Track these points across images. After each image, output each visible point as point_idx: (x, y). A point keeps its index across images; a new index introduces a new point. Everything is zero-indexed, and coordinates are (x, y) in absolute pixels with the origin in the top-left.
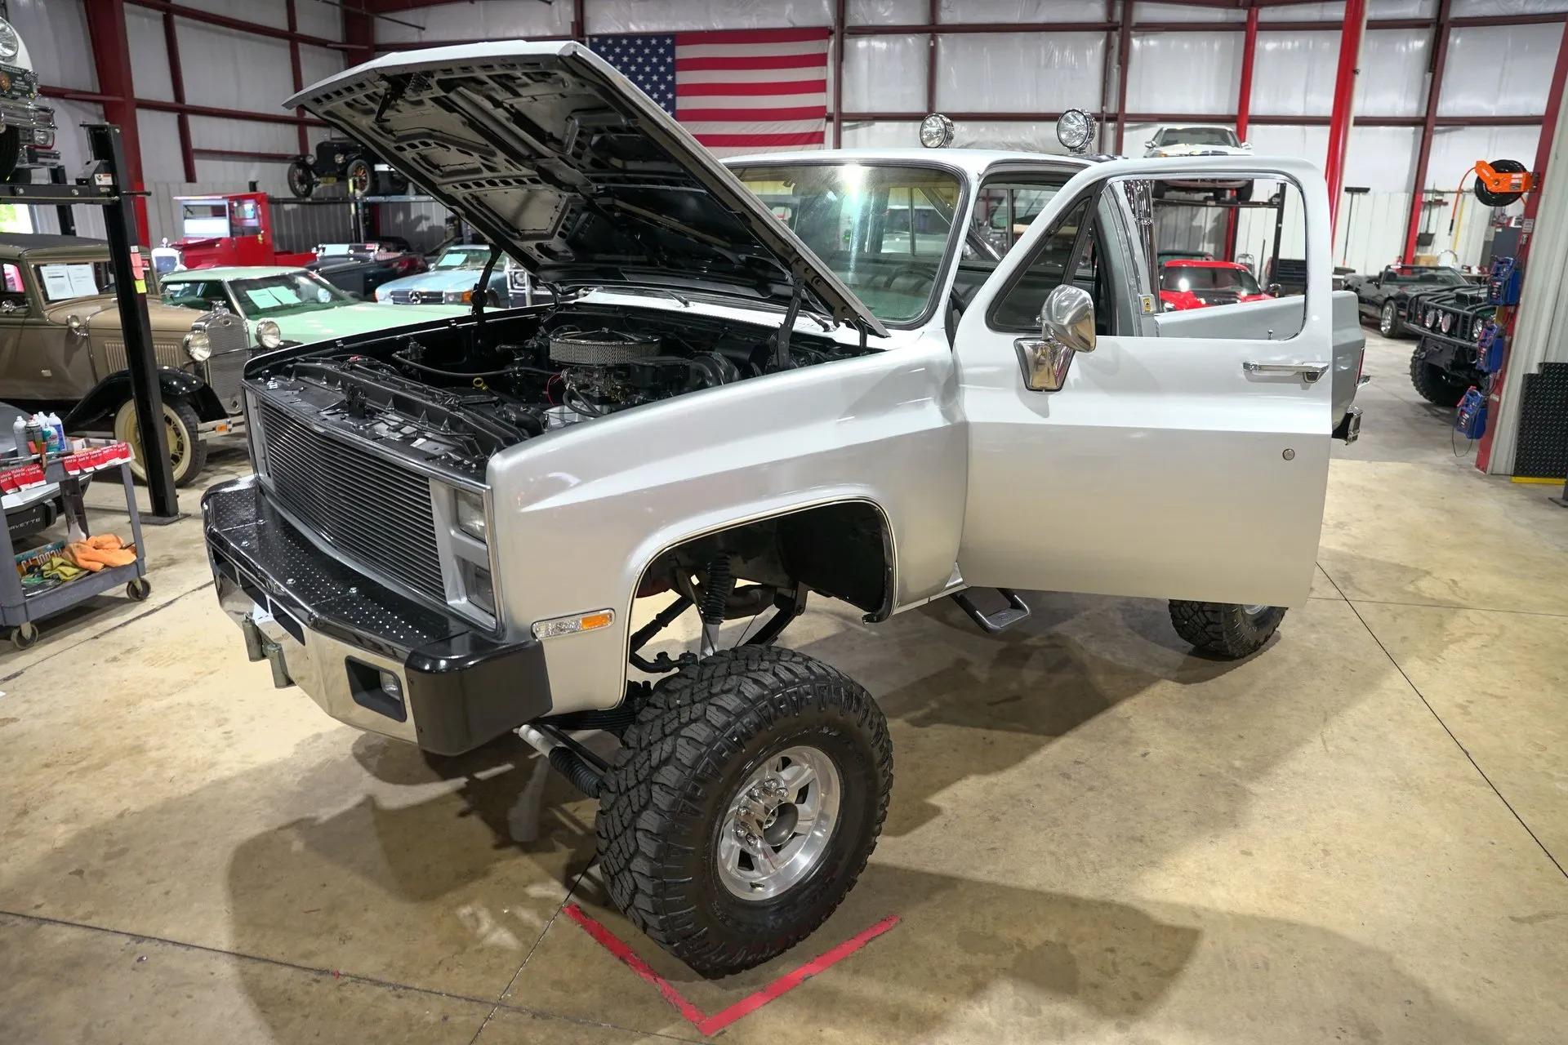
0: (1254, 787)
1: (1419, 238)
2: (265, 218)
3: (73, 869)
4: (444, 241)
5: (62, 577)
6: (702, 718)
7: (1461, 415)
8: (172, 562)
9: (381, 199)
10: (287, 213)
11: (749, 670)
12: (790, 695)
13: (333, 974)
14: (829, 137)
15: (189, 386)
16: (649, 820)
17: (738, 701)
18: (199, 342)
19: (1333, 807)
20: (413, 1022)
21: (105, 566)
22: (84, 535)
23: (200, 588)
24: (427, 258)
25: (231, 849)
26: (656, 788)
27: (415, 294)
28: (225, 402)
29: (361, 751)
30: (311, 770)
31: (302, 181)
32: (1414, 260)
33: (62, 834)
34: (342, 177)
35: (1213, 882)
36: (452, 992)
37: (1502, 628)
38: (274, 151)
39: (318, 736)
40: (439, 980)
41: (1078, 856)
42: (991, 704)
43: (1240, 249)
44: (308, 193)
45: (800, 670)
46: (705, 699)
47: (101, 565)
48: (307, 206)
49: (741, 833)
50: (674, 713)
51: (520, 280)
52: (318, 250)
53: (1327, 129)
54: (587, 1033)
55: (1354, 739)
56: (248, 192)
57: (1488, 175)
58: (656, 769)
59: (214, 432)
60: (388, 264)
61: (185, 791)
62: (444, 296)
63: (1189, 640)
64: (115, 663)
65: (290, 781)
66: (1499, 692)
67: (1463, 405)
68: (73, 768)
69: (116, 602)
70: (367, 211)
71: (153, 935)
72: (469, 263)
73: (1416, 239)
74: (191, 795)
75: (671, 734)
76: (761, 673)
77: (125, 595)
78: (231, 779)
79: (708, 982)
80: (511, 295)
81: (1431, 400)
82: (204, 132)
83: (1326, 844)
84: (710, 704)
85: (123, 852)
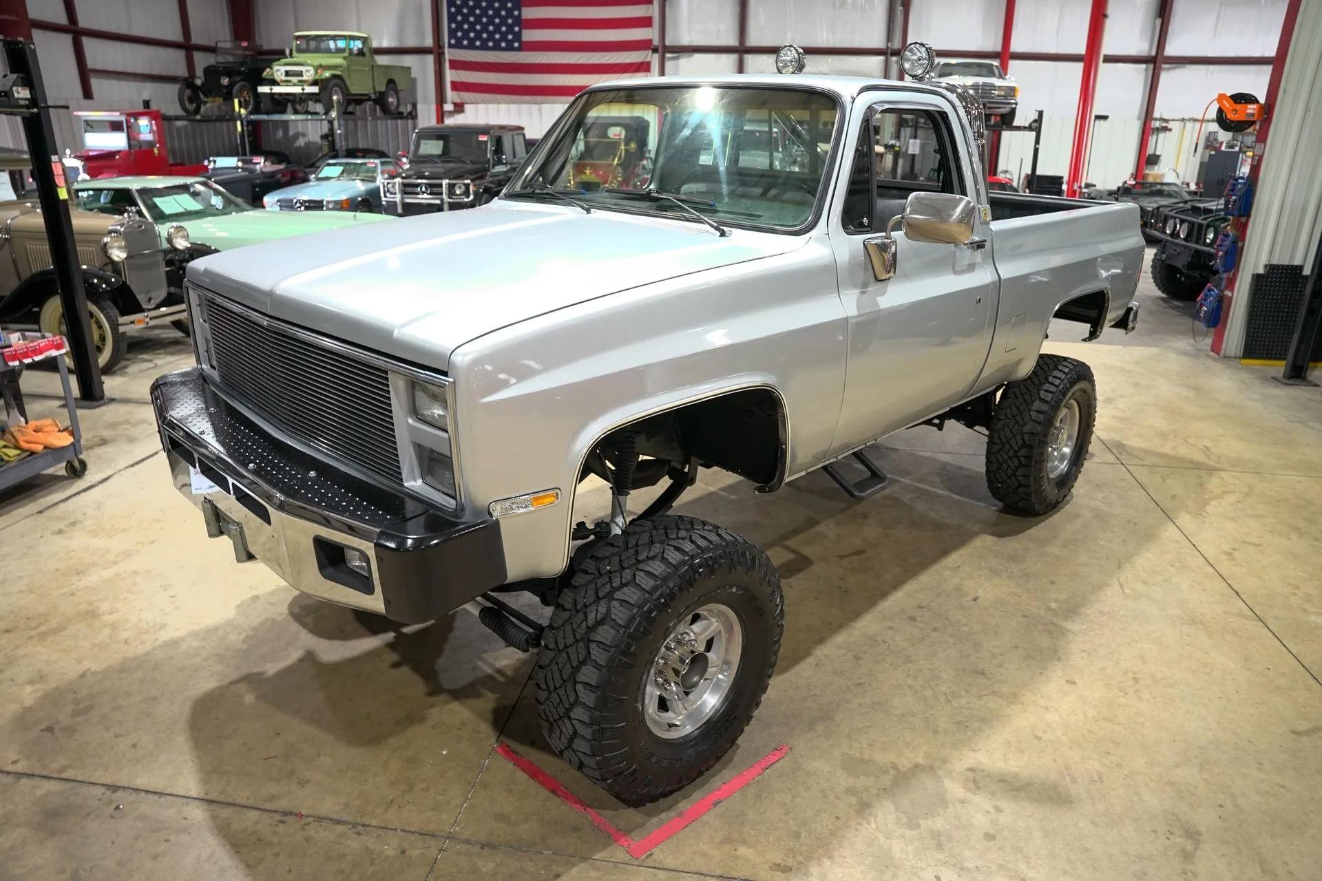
0: (1068, 625)
1: (1148, 159)
2: (160, 133)
3: (43, 727)
4: (320, 155)
5: (6, 458)
6: (633, 582)
7: (1200, 307)
8: (104, 442)
9: (265, 117)
10: (178, 129)
11: (669, 539)
12: (706, 559)
13: (296, 815)
14: (655, 67)
15: (108, 283)
16: (588, 674)
17: (664, 567)
18: (116, 244)
19: (1136, 642)
20: (375, 856)
21: (45, 447)
22: (23, 419)
23: (132, 466)
24: (307, 170)
25: (189, 703)
26: (593, 646)
27: (298, 201)
28: (141, 298)
29: (297, 610)
30: (253, 629)
31: (191, 100)
32: (1144, 177)
33: (30, 694)
34: (228, 98)
35: (1047, 708)
36: (407, 828)
37: (1250, 486)
38: (164, 73)
39: (256, 598)
40: (392, 816)
41: (932, 688)
42: (841, 557)
43: (1001, 166)
44: (197, 111)
45: (713, 537)
46: (633, 565)
47: (41, 447)
48: (196, 124)
49: (660, 680)
50: (606, 578)
51: (392, 190)
52: (209, 162)
53: (1080, 65)
54: (531, 860)
55: (1145, 583)
56: (141, 109)
57: (1228, 105)
58: (591, 629)
59: (133, 325)
60: (272, 175)
61: (140, 650)
62: (325, 203)
63: (1000, 500)
64: (61, 536)
65: (235, 639)
66: (1256, 541)
67: (1202, 299)
68: (33, 633)
69: (55, 479)
70: (250, 128)
71: (126, 785)
72: (345, 175)
73: (1147, 159)
74: (146, 655)
75: (604, 597)
76: (681, 541)
77: (63, 472)
78: (182, 639)
79: (631, 810)
80: (384, 203)
81: (1167, 294)
82: (98, 53)
83: (1135, 673)
84: (638, 569)
85: (88, 709)
